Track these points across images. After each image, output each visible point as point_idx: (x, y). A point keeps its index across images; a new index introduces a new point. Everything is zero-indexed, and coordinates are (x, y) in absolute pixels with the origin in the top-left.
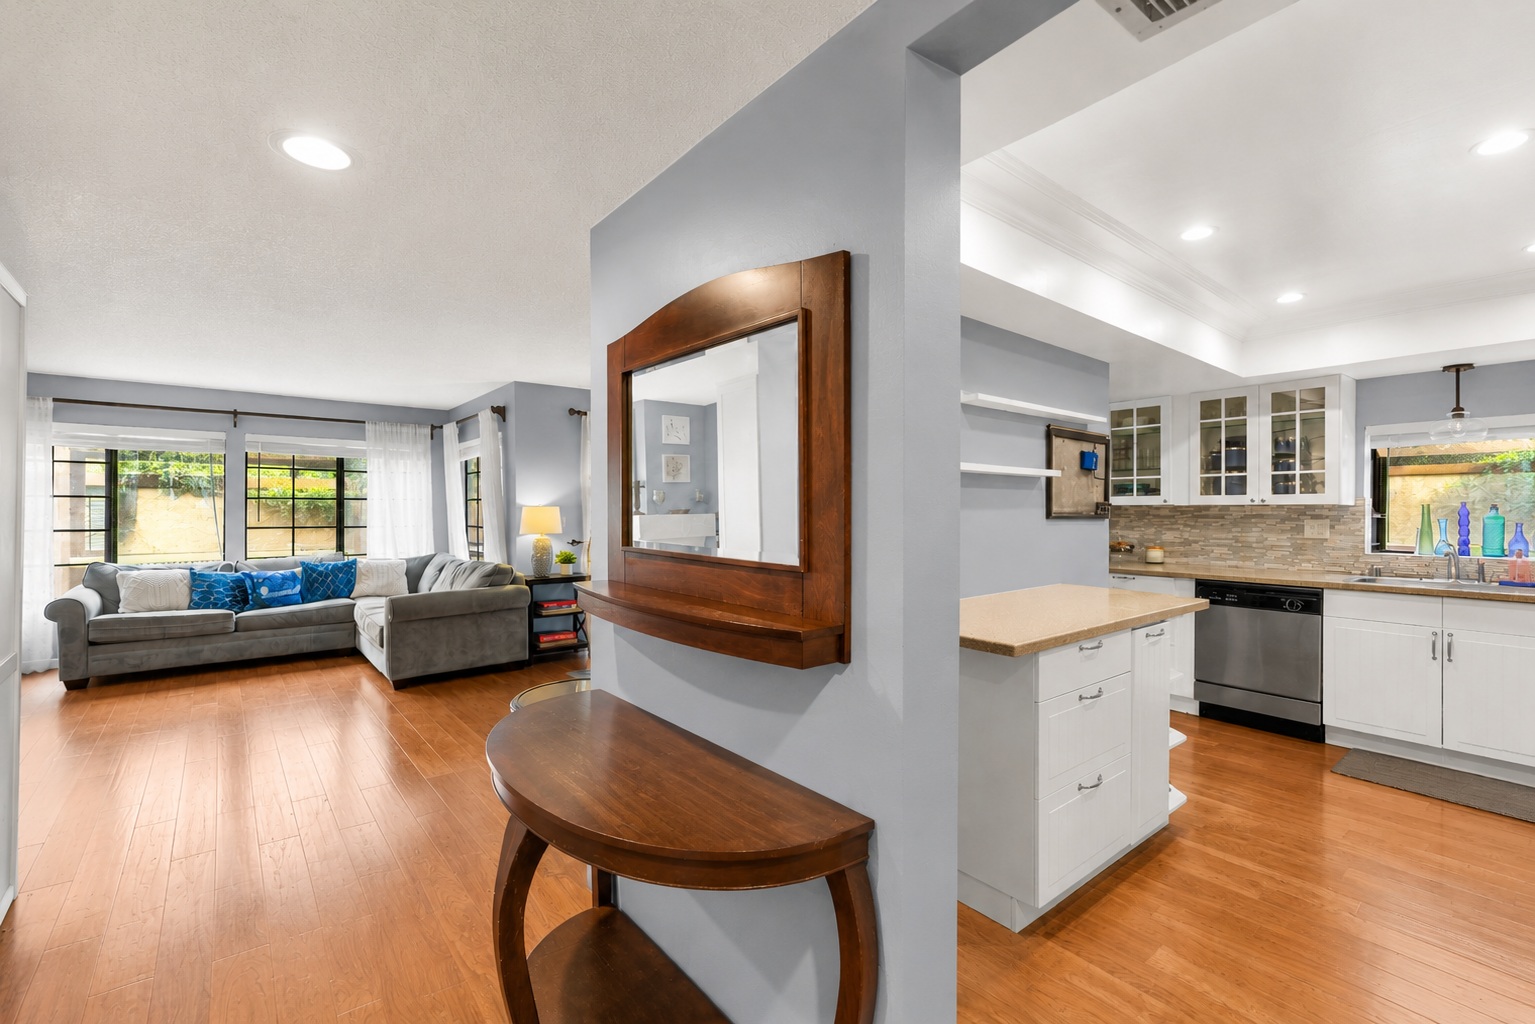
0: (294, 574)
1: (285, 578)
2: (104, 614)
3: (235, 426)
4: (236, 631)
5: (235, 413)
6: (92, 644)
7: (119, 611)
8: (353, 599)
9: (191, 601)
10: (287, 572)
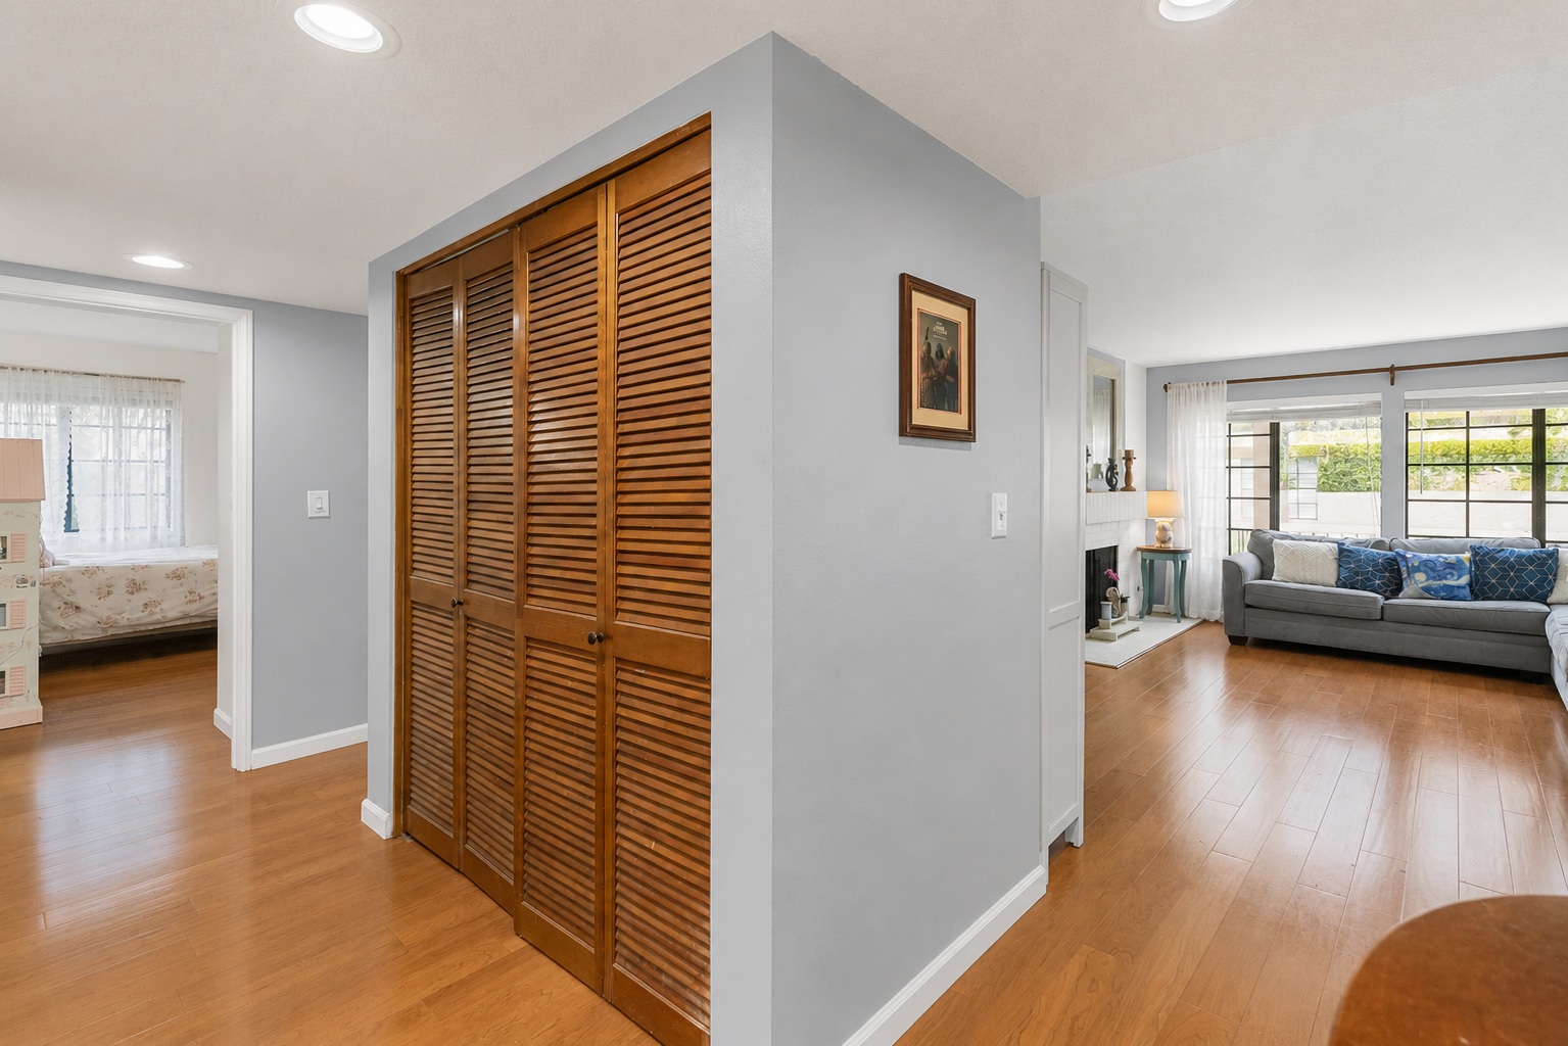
0: (1460, 561)
1: (1450, 566)
2: (1261, 579)
3: (1392, 384)
4: (1382, 619)
5: (1392, 370)
6: (1248, 606)
7: (1273, 578)
8: (1548, 605)
9: (1339, 579)
10: (1452, 557)
